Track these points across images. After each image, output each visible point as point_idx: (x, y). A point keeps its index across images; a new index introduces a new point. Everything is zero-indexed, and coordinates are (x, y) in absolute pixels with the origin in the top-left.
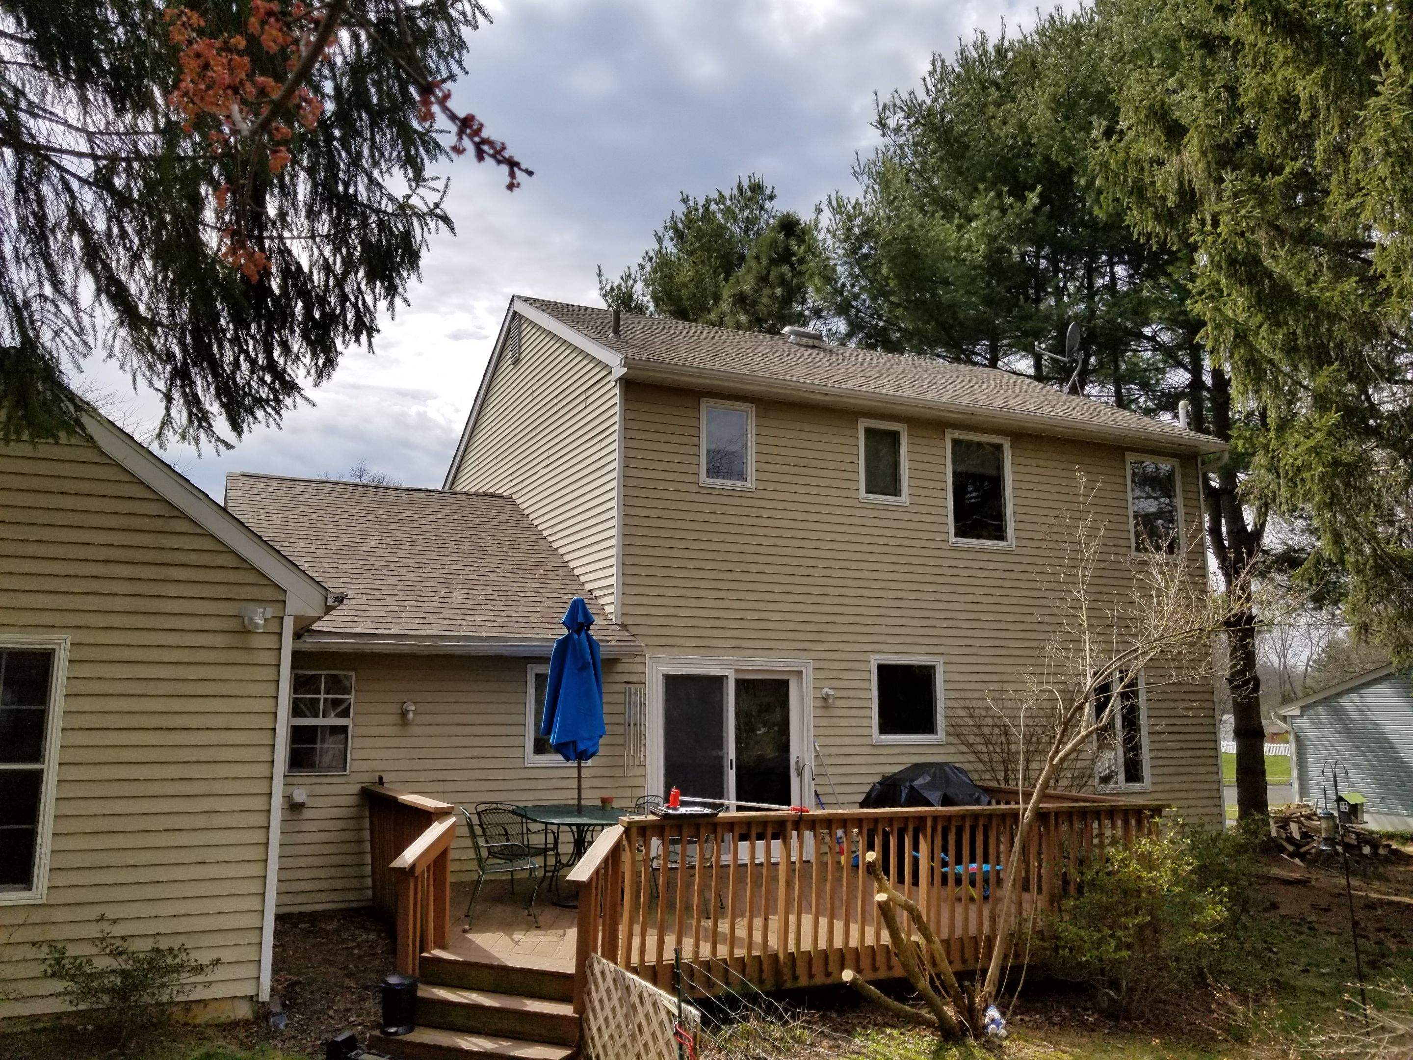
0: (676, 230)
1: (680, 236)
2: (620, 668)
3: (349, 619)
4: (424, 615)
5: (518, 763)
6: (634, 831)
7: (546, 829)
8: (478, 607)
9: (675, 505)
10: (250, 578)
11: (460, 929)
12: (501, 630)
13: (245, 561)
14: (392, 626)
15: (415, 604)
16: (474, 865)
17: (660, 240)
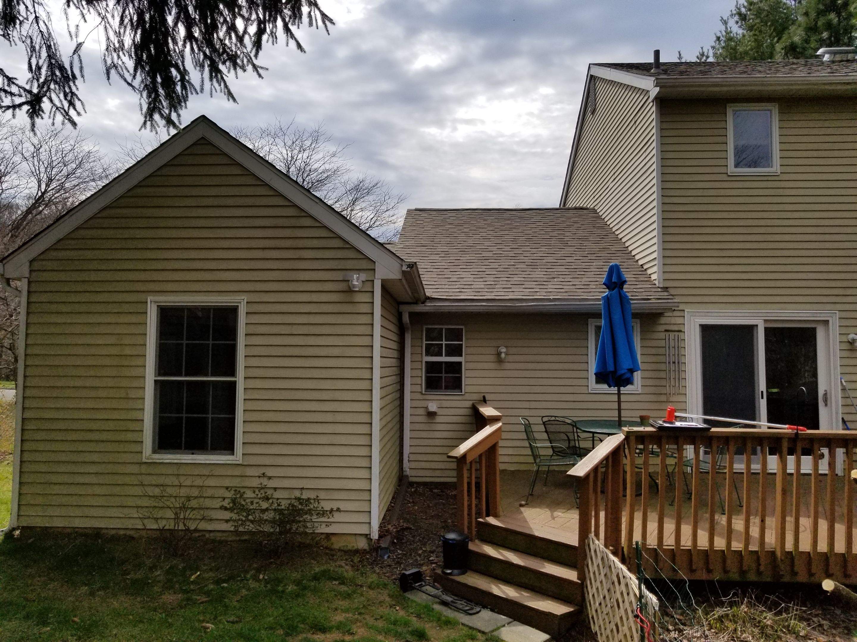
0: (740, 14)
1: (743, 17)
2: (663, 320)
3: (458, 290)
4: (511, 286)
5: (584, 390)
6: (633, 438)
7: (593, 437)
8: (552, 280)
9: (706, 193)
10: (351, 254)
11: (518, 503)
12: (565, 294)
13: (348, 243)
14: (486, 294)
15: (506, 279)
16: (531, 460)
17: (725, 23)
